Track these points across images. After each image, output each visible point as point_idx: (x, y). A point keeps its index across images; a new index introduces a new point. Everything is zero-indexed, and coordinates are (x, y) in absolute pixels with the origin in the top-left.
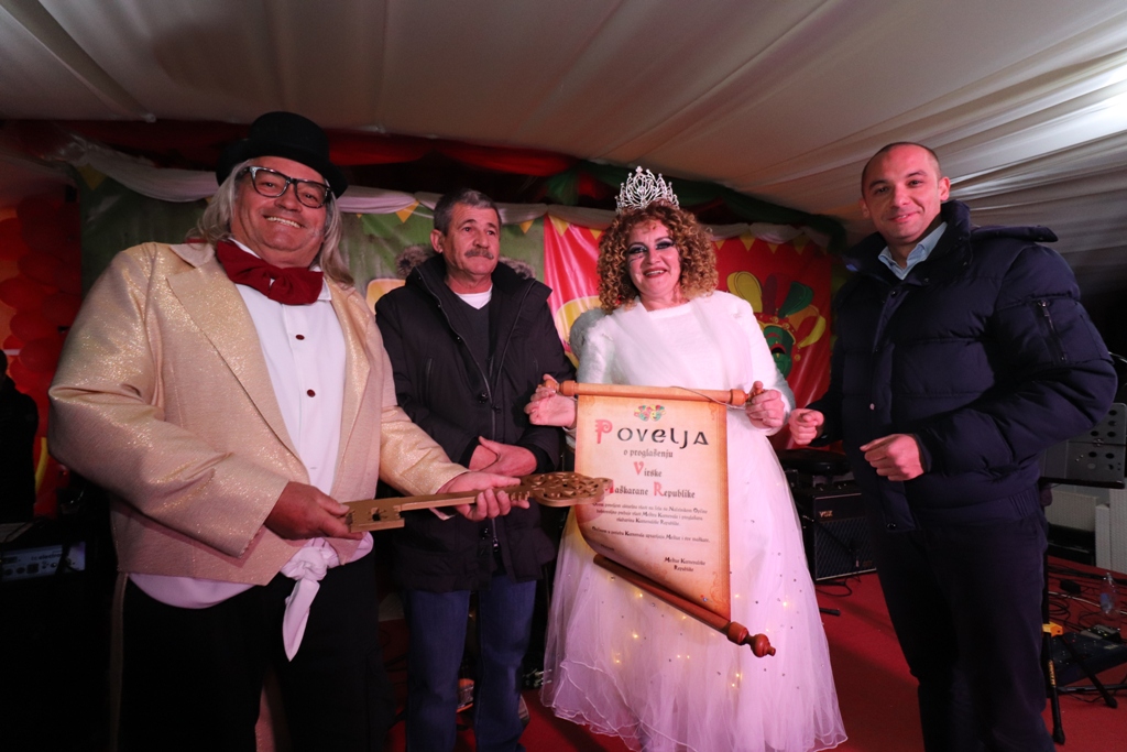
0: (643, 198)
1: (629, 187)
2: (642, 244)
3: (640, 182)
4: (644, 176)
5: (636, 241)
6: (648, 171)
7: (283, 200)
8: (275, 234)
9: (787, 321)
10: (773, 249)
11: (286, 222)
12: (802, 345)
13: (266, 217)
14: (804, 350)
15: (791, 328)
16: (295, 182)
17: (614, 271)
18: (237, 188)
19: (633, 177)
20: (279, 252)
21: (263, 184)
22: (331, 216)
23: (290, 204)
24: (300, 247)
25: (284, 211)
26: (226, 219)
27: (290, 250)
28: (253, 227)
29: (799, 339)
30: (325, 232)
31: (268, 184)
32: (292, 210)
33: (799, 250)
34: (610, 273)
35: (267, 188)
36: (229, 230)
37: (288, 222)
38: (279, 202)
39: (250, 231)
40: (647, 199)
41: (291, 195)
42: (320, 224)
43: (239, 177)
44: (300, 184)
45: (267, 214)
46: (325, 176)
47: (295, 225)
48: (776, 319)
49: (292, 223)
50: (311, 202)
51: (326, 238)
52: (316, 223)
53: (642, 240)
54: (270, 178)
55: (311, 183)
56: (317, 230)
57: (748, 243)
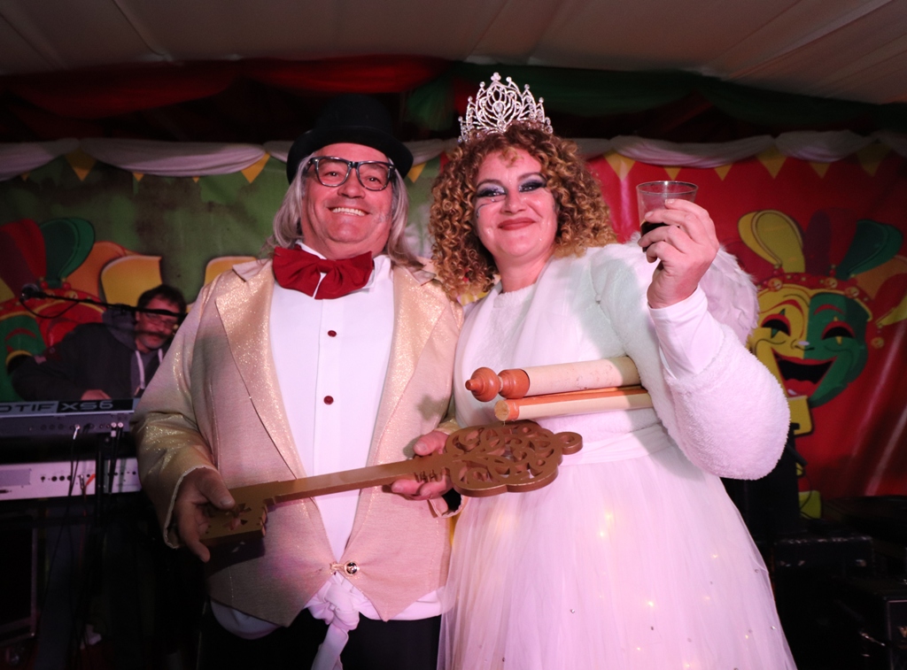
0: (500, 118)
1: (482, 101)
2: (498, 182)
3: (497, 95)
4: (503, 87)
5: (489, 177)
6: (509, 79)
7: (345, 188)
8: (339, 227)
9: (853, 283)
10: (821, 171)
11: (350, 211)
12: (885, 321)
13: (331, 209)
14: (889, 332)
15: (862, 295)
16: (356, 165)
17: (454, 228)
18: (304, 183)
19: (486, 88)
20: (345, 245)
21: (327, 174)
22: (397, 197)
23: (352, 191)
24: (366, 237)
25: (348, 199)
26: (296, 220)
27: (356, 242)
28: (319, 222)
29: (877, 315)
30: (393, 216)
31: (332, 173)
32: (355, 197)
33: (871, 168)
34: (449, 232)
35: (330, 178)
36: (300, 232)
37: (352, 211)
38: (341, 191)
39: (317, 226)
40: (507, 119)
41: (354, 182)
42: (385, 207)
43: (305, 173)
44: (362, 168)
45: (332, 206)
46: (388, 155)
47: (360, 213)
48: (833, 282)
49: (357, 212)
50: (375, 185)
51: (393, 223)
52: (381, 208)
53: (498, 177)
54: (333, 167)
55: (375, 165)
56: (383, 215)
57: (773, 166)
